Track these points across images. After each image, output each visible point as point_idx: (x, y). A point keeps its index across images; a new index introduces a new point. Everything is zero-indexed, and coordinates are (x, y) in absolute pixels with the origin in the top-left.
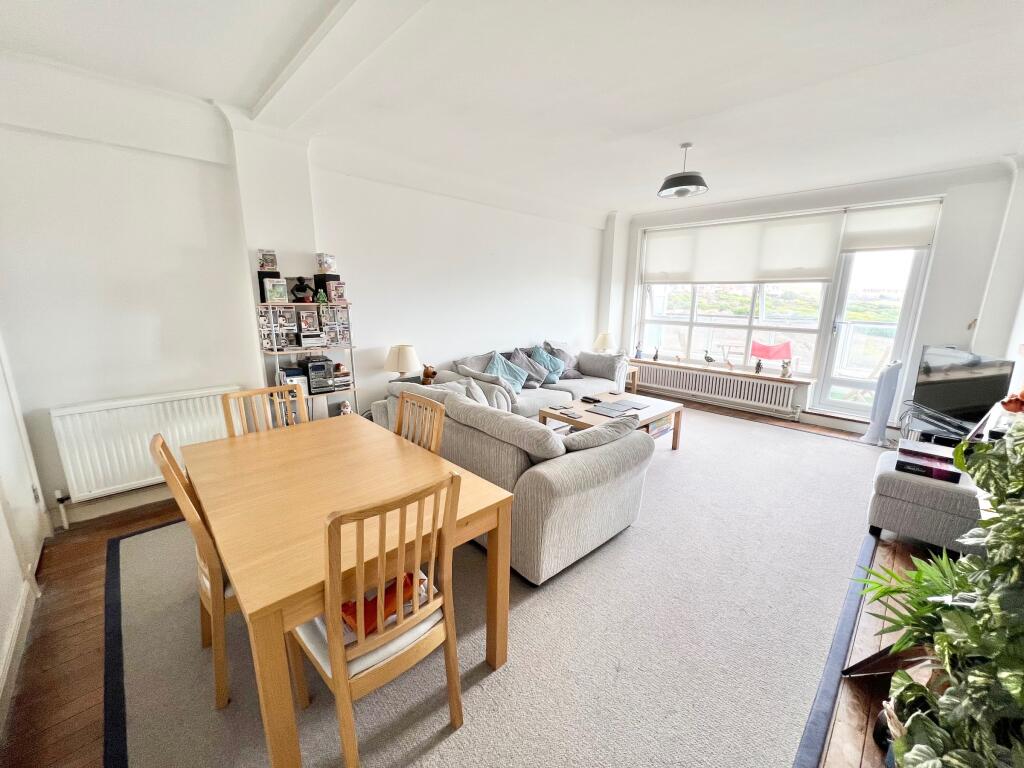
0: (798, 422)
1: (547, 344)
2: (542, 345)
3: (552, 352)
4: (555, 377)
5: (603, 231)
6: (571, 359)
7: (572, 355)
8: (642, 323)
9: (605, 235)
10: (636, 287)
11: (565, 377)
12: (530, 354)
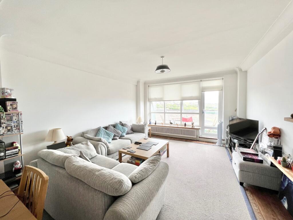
0: (198, 141)
1: (120, 122)
2: (119, 123)
3: (123, 125)
4: (124, 134)
5: (136, 85)
6: (129, 127)
7: (130, 125)
8: (150, 113)
9: (137, 86)
10: (148, 102)
11: (128, 134)
12: (114, 126)
